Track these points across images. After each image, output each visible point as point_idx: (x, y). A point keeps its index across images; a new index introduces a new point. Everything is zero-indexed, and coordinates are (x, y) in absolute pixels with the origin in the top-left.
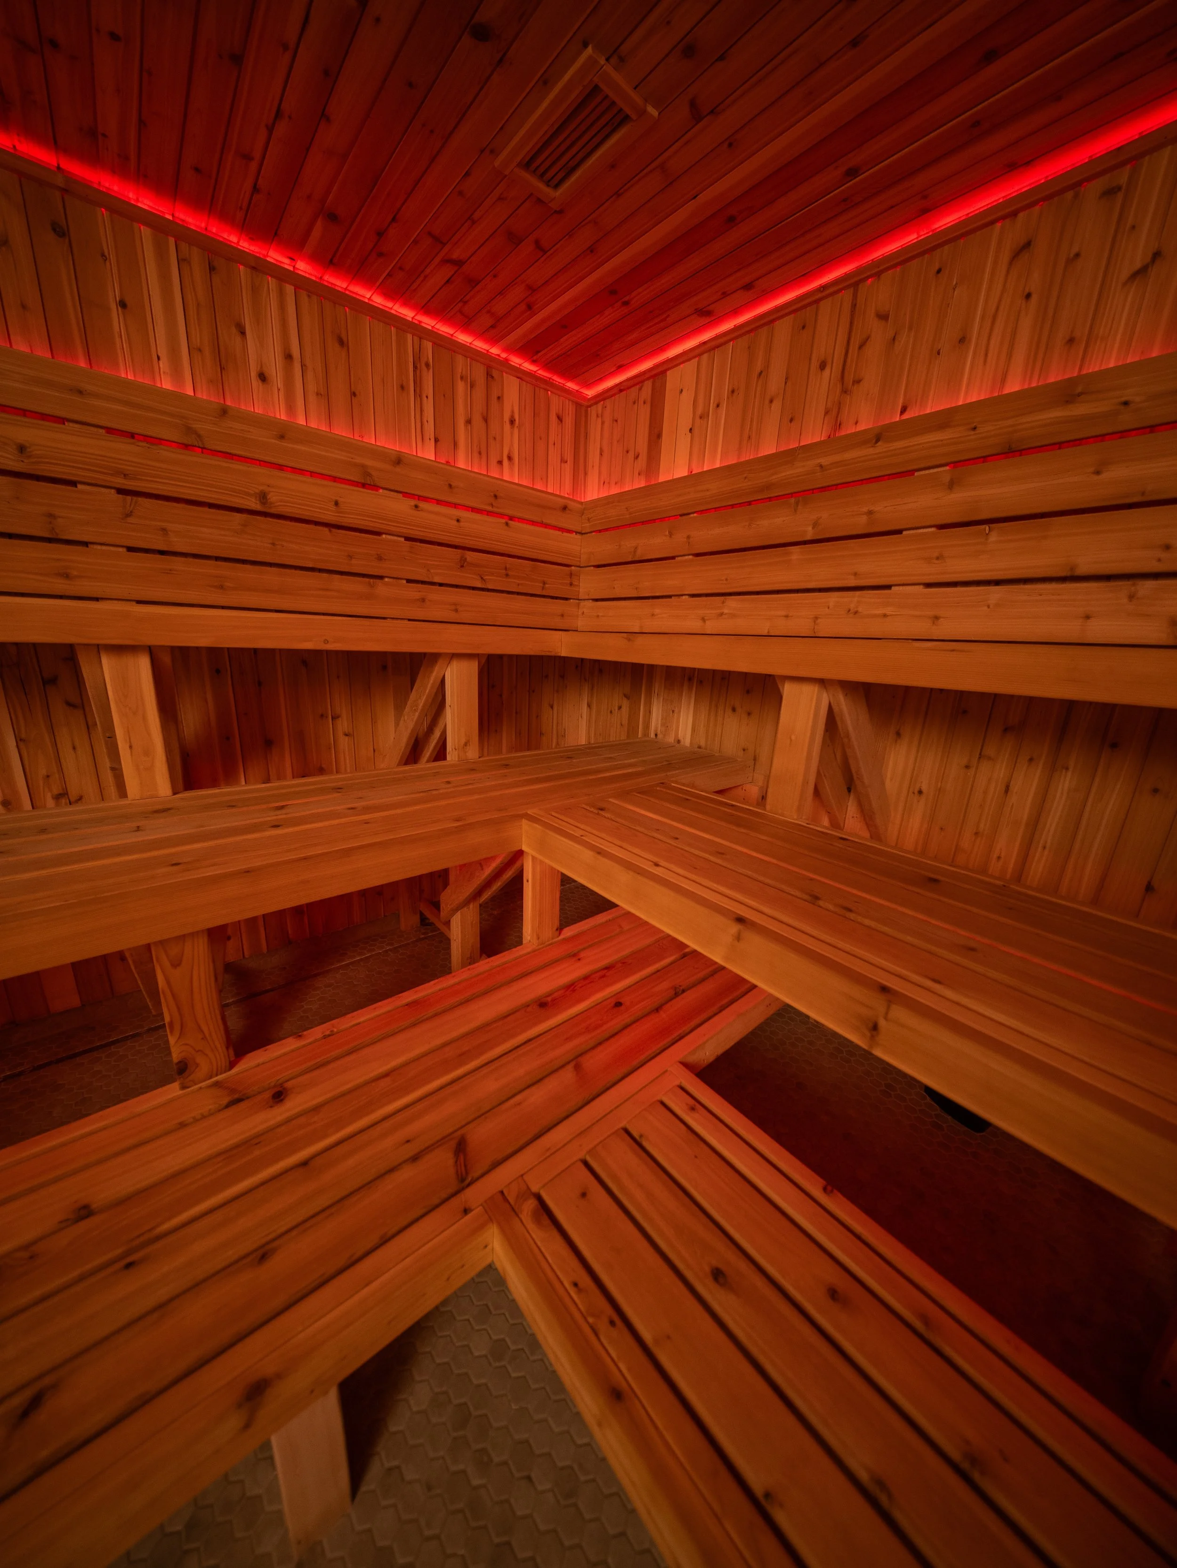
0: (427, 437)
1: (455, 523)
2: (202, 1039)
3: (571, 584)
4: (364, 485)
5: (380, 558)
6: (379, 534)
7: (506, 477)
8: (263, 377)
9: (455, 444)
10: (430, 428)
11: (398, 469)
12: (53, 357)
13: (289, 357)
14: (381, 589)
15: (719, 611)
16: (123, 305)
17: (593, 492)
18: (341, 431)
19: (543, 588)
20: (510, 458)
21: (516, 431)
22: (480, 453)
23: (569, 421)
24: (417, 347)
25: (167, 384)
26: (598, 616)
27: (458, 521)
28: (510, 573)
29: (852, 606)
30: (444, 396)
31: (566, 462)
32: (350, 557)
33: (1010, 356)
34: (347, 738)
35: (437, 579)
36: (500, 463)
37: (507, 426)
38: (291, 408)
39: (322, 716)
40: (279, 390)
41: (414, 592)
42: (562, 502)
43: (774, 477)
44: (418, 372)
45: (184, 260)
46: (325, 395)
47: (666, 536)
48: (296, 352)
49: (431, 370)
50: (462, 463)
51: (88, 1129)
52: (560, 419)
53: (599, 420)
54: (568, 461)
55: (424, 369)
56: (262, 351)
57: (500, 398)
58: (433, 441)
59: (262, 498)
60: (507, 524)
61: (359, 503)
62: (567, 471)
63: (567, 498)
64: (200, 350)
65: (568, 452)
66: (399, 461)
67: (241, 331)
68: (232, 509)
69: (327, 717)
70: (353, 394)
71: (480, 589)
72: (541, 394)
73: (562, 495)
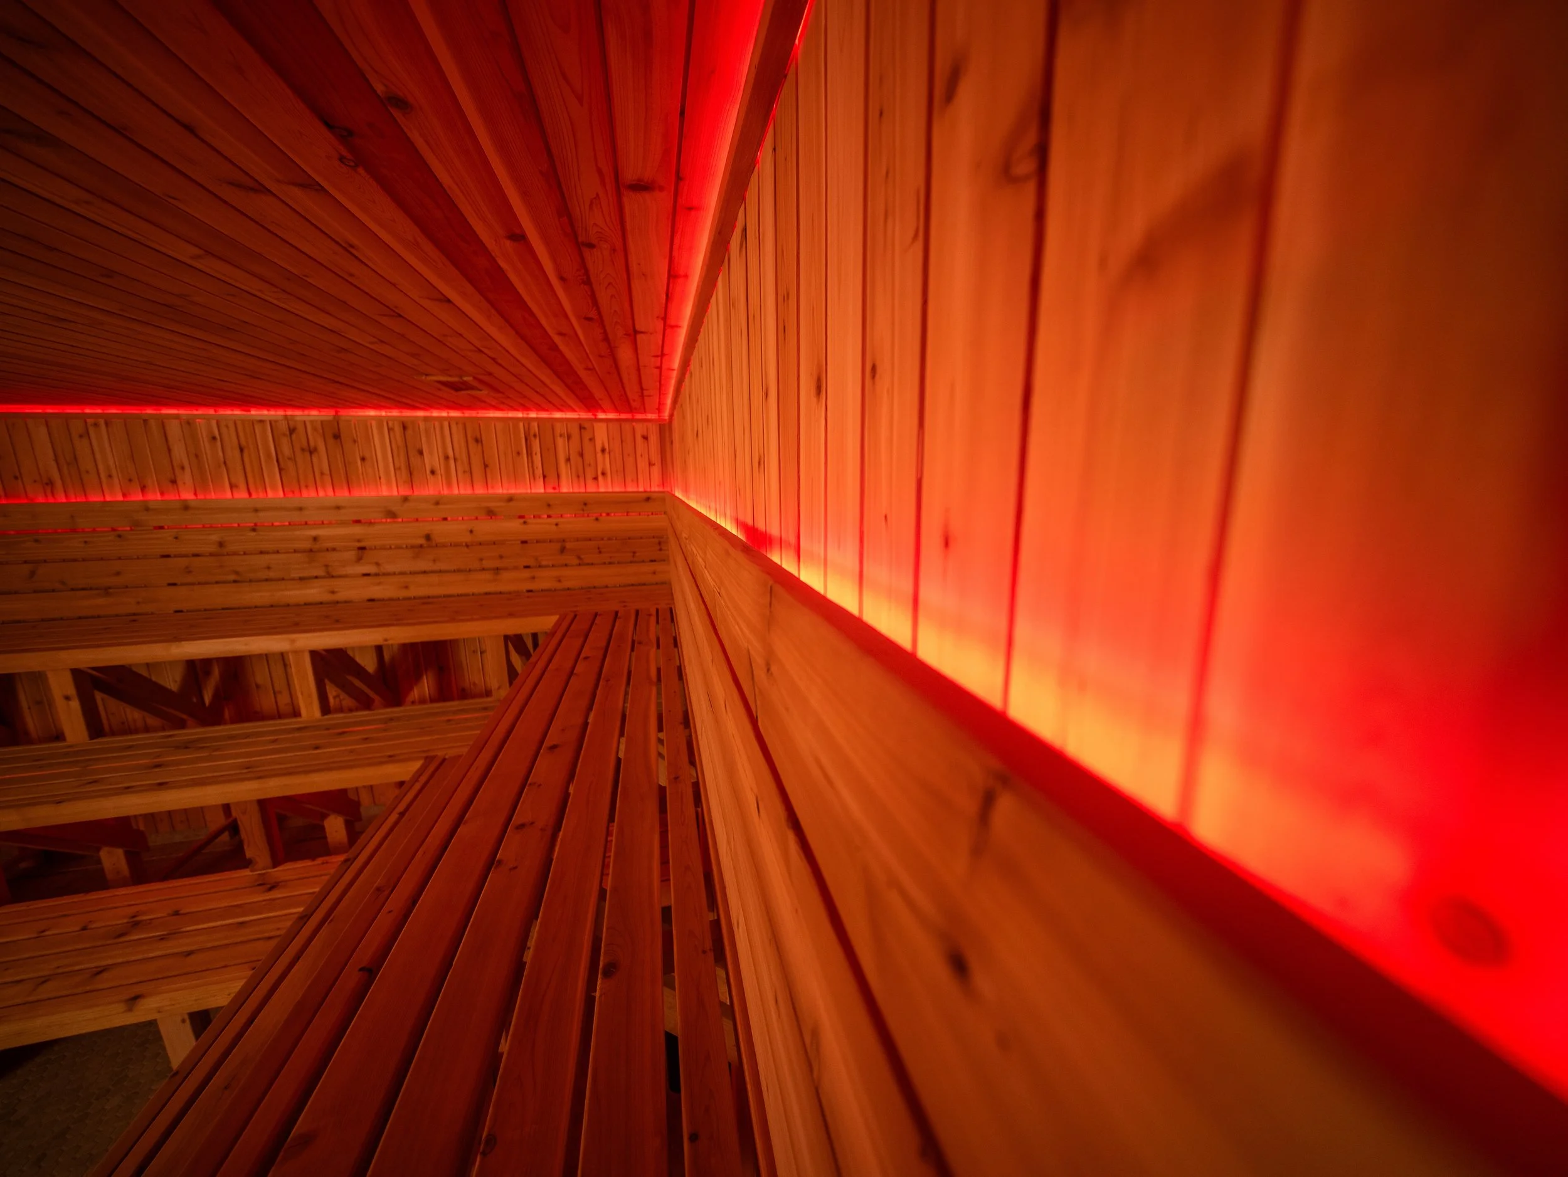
0: (537, 477)
1: (554, 527)
3: (661, 550)
4: (487, 518)
5: (501, 557)
6: (499, 544)
7: (599, 489)
8: (433, 472)
9: (558, 476)
10: (539, 472)
11: (512, 504)
12: (334, 494)
13: (447, 458)
14: (505, 575)
16: (363, 459)
18: (479, 491)
19: (633, 556)
20: (603, 474)
21: (607, 456)
22: (578, 477)
24: (526, 427)
27: (557, 525)
28: (604, 551)
30: (548, 450)
31: (654, 464)
32: (481, 560)
36: (596, 479)
37: (599, 455)
38: (449, 485)
39: (474, 652)
40: (442, 478)
41: (527, 574)
42: (645, 495)
44: (528, 441)
45: (392, 434)
46: (469, 472)
48: (451, 454)
49: (538, 439)
50: (565, 489)
52: (645, 438)
54: (656, 464)
55: (533, 439)
56: (432, 459)
57: (592, 439)
58: (542, 478)
59: (428, 537)
60: (597, 519)
61: (486, 528)
62: (656, 471)
63: (651, 492)
64: (400, 468)
65: (656, 458)
66: (510, 499)
67: (421, 453)
68: (413, 547)
69: (477, 652)
70: (486, 466)
71: (580, 565)
72: (627, 427)
73: (648, 490)
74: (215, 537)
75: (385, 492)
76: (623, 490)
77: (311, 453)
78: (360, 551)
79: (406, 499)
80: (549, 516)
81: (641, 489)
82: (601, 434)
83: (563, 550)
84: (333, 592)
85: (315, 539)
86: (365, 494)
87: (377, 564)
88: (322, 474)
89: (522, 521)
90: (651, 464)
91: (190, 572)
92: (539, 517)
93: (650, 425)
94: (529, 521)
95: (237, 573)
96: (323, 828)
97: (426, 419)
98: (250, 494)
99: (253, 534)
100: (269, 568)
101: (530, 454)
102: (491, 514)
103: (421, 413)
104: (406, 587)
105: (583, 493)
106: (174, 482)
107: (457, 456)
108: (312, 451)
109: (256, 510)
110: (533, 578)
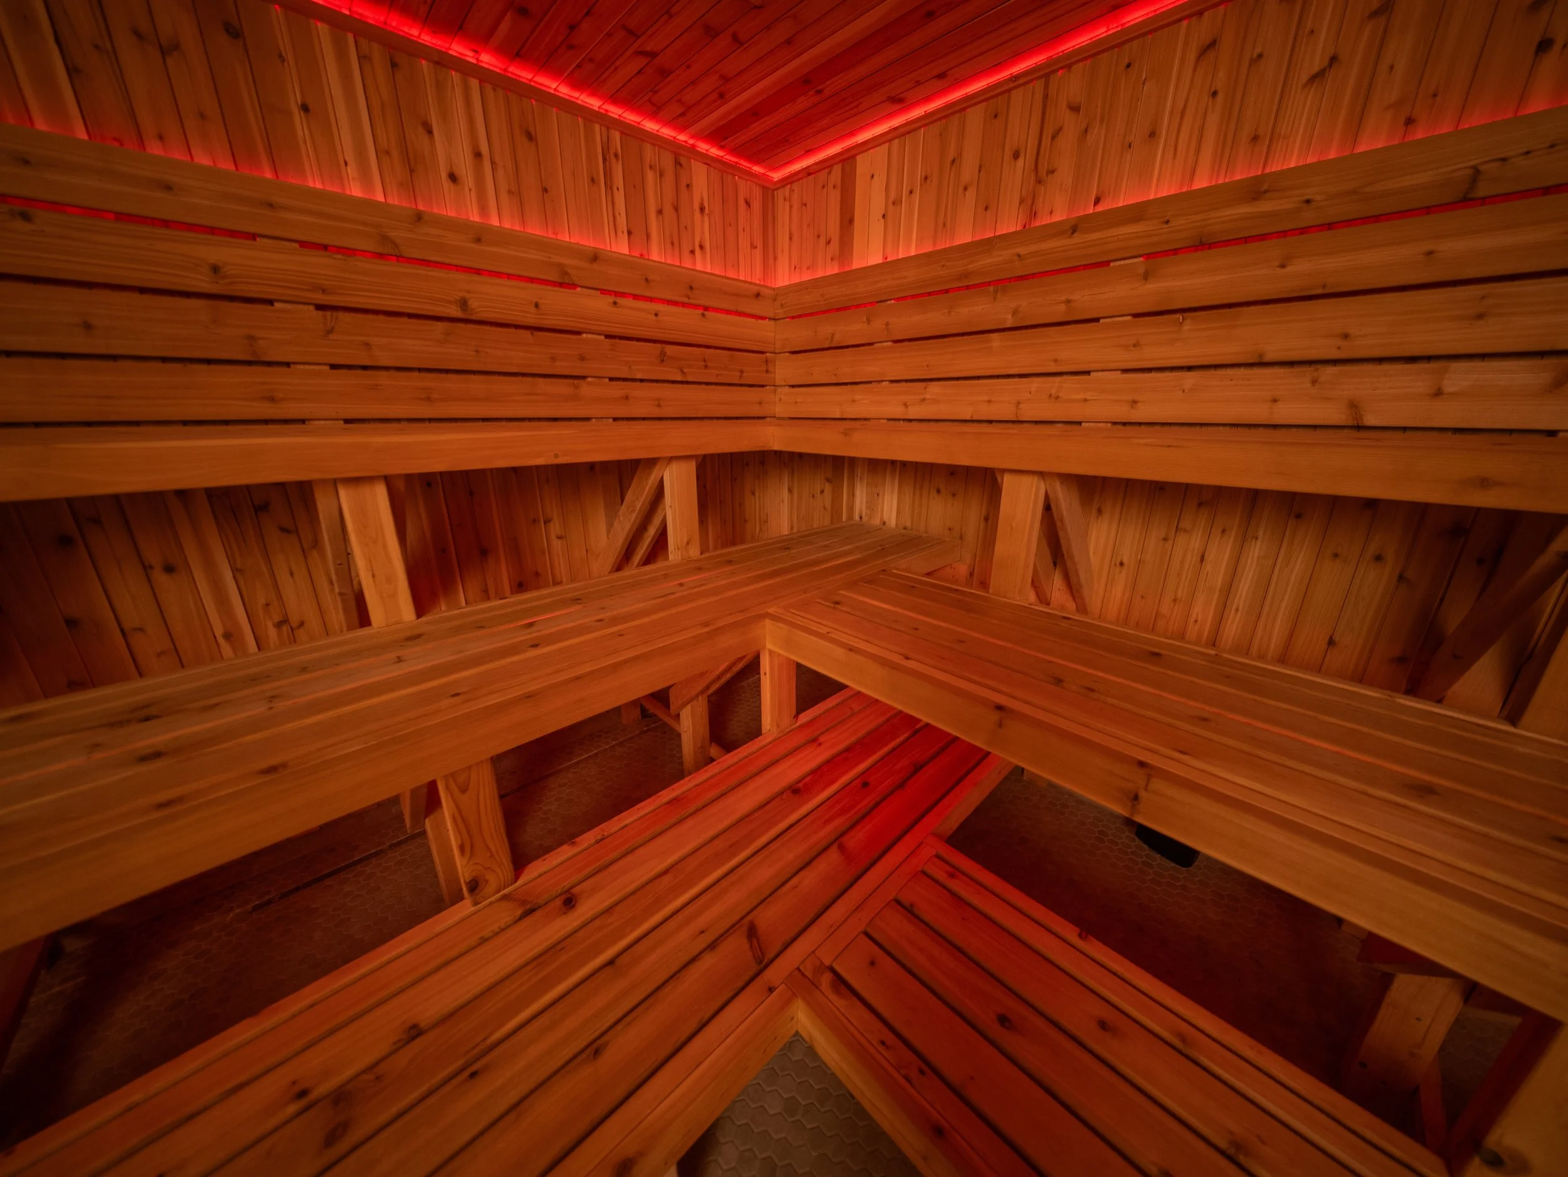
0: (619, 232)
1: (654, 317)
2: (490, 856)
3: (767, 371)
4: (561, 285)
5: (582, 358)
6: (579, 333)
7: (699, 267)
8: (453, 178)
9: (648, 236)
10: (622, 221)
11: (595, 266)
12: (237, 169)
13: (478, 155)
14: (586, 389)
15: (922, 397)
16: (305, 108)
17: (784, 278)
18: (535, 229)
19: (741, 377)
20: (701, 247)
21: (706, 219)
22: (672, 244)
23: (757, 205)
24: (605, 136)
25: (356, 191)
26: (796, 402)
27: (656, 315)
28: (709, 364)
29: (1053, 392)
30: (634, 187)
31: (756, 247)
32: (553, 359)
33: (1198, 150)
34: (560, 542)
35: (639, 376)
36: (693, 252)
37: (697, 214)
38: (483, 209)
39: (534, 521)
40: (470, 190)
41: (618, 390)
42: (755, 289)
43: (970, 266)
44: (607, 163)
45: (365, 57)
46: (516, 193)
47: (864, 322)
48: (484, 149)
49: (620, 161)
50: (655, 255)
51: (394, 953)
52: (748, 203)
53: (787, 203)
54: (758, 247)
55: (613, 160)
56: (450, 148)
57: (689, 186)
58: (626, 231)
59: (462, 303)
60: (702, 315)
61: (558, 303)
62: (760, 257)
63: (754, 284)
64: (388, 153)
65: (758, 237)
66: (592, 257)
67: (428, 130)
68: (435, 318)
69: (539, 521)
70: (545, 189)
71: (682, 382)
72: (729, 179)
76: (724, 274)
77: (163, 54)
80: (646, 299)
81: (746, 280)
82: (700, 181)
83: (663, 357)
85: (219, 268)
87: (367, 346)
88: (200, 116)
89: (609, 298)
90: (752, 246)
92: (631, 297)
93: (754, 185)
94: (621, 301)
101: (609, 187)
102: (564, 277)
105: (679, 267)
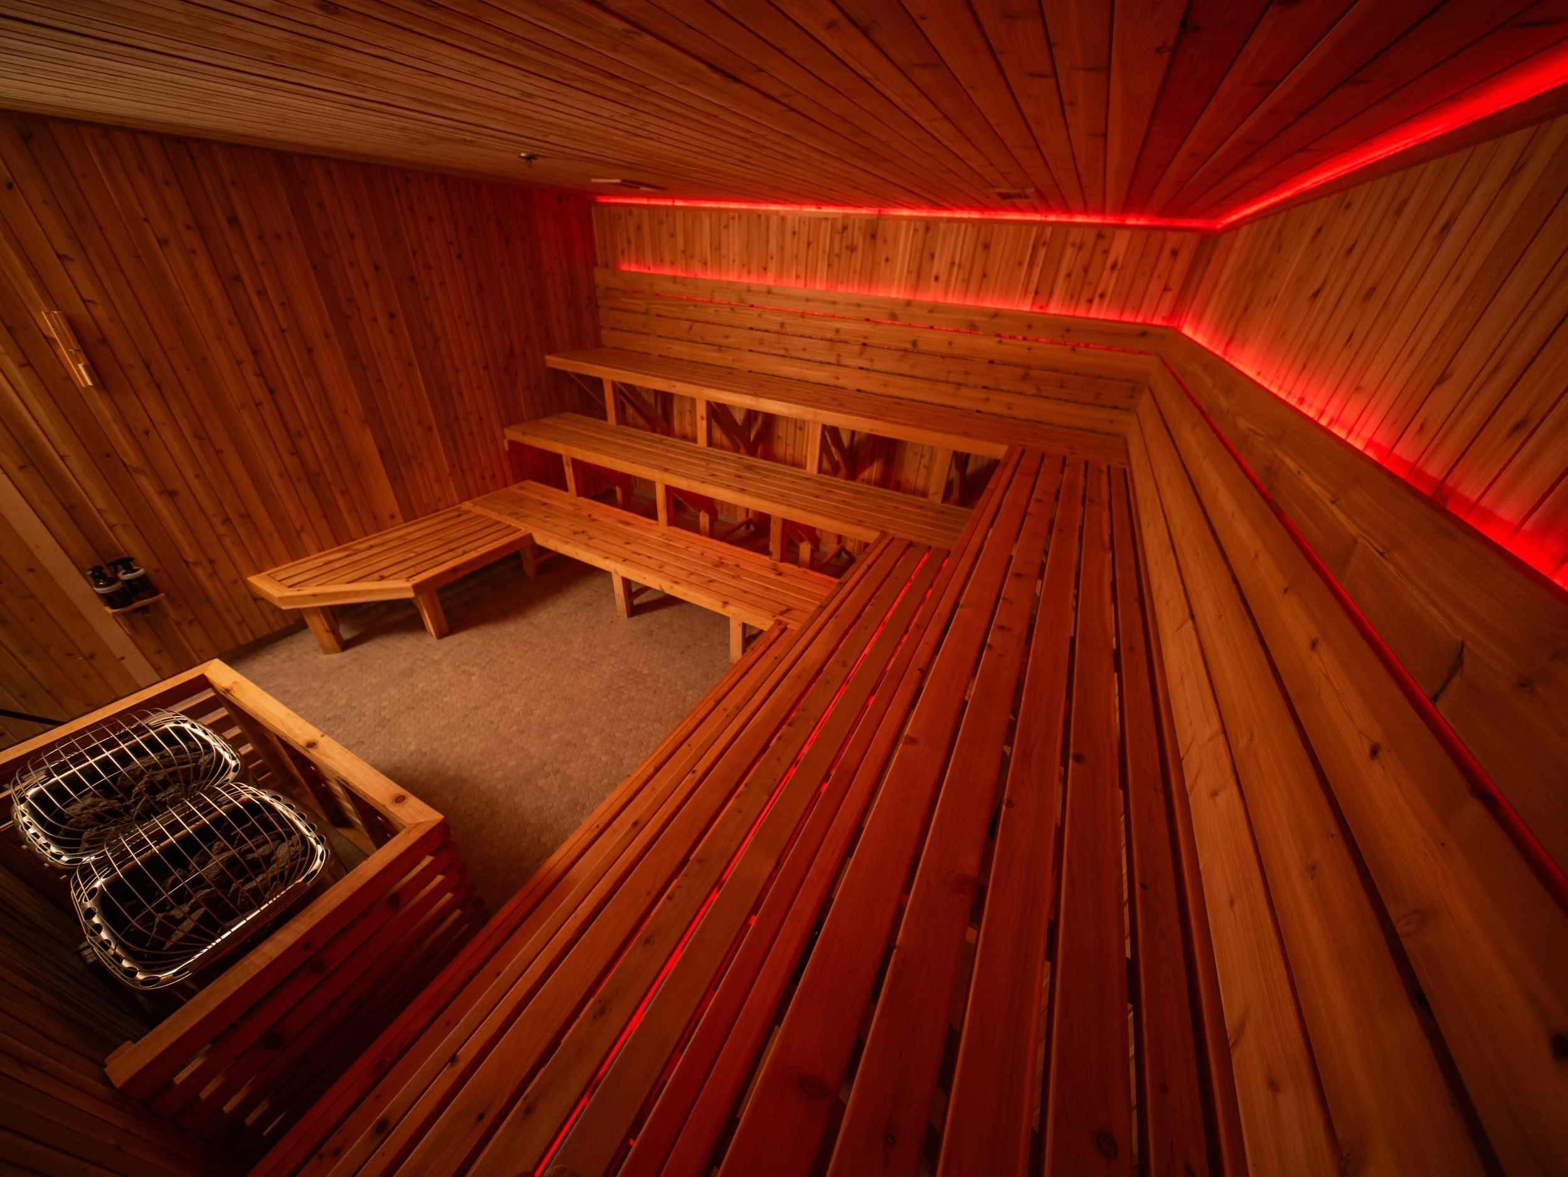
0: (1029, 293)
1: (1026, 351)
4: (968, 331)
5: (967, 373)
6: (970, 359)
7: (1089, 315)
8: (936, 278)
9: (1051, 294)
10: (1033, 287)
11: (995, 320)
13: (953, 264)
14: (964, 392)
16: (887, 260)
18: (970, 302)
19: (1096, 398)
20: (1102, 295)
21: (1116, 273)
22: (1072, 296)
23: (1183, 254)
24: (1039, 233)
28: (1067, 386)
30: (1052, 261)
31: (1171, 291)
32: (949, 373)
36: (1091, 301)
37: (1107, 272)
40: (942, 284)
41: (982, 394)
42: (1141, 329)
44: (1035, 250)
45: (916, 233)
46: (967, 283)
48: (957, 260)
49: (1047, 246)
50: (1050, 310)
52: (1174, 253)
54: (1173, 290)
55: (1041, 247)
56: (940, 266)
57: (1106, 252)
58: (1032, 295)
59: (914, 343)
60: (1073, 350)
61: (965, 342)
62: (1169, 299)
63: (1151, 325)
65: (1176, 283)
66: (996, 314)
67: (932, 256)
68: (900, 350)
70: (985, 275)
71: (1034, 396)
72: (1157, 236)
73: (1148, 321)
74: (780, 319)
75: (894, 295)
76: (1117, 318)
78: (864, 347)
79: (909, 303)
80: (1024, 339)
81: (1139, 320)
82: (1120, 244)
83: (1025, 377)
84: (838, 378)
85: (837, 330)
86: (881, 293)
87: (872, 360)
88: (855, 272)
89: (998, 339)
90: (1166, 289)
91: (762, 343)
92: (1015, 338)
93: (1189, 235)
94: (1004, 340)
95: (786, 349)
96: (798, 547)
97: (950, 220)
98: (806, 285)
99: (801, 320)
100: (804, 350)
101: (1031, 265)
102: (973, 328)
103: (945, 214)
104: (886, 386)
105: (1070, 316)
106: (765, 269)
107: (963, 263)
108: (852, 249)
109: (807, 300)
110: (987, 400)
